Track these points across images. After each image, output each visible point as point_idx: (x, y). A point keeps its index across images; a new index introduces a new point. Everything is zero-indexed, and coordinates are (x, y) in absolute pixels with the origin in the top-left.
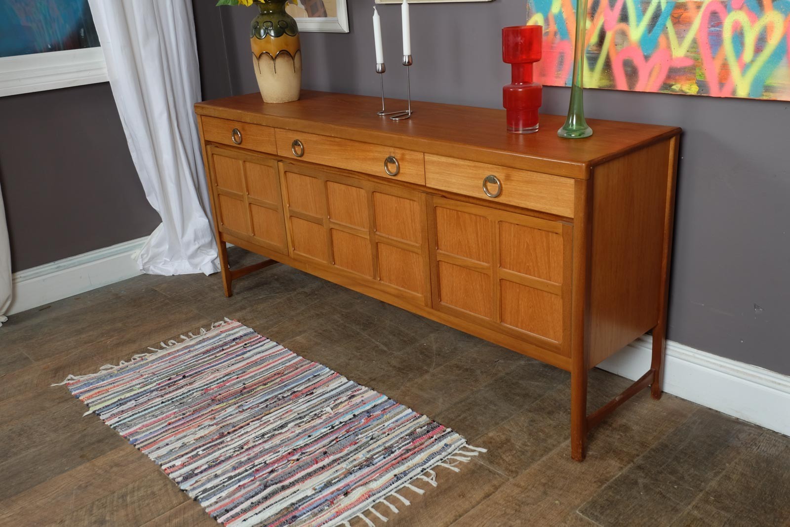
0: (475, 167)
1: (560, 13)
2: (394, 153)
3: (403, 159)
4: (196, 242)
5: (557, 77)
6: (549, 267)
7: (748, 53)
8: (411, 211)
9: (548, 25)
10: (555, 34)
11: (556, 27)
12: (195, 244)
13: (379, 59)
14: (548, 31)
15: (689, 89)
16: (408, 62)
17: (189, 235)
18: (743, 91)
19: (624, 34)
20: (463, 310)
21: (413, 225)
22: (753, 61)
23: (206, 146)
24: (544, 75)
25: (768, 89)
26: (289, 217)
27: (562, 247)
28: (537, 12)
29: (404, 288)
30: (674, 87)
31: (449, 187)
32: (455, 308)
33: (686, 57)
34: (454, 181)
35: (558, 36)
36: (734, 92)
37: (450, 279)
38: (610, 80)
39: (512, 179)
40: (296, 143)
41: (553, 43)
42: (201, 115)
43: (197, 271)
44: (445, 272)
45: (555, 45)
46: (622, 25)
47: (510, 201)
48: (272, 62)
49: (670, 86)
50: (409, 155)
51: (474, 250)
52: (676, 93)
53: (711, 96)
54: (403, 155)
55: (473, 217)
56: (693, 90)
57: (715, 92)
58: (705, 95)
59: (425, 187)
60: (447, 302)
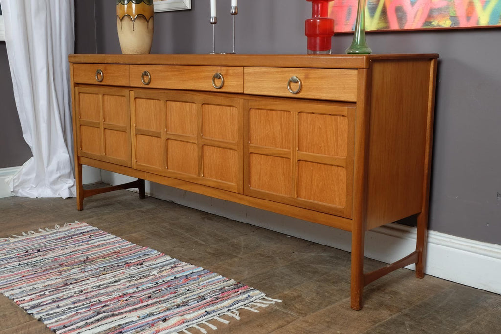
0: (282, 72)
2: (220, 70)
3: (227, 74)
4: (58, 172)
5: (345, 25)
6: (337, 145)
8: (231, 116)
12: (57, 173)
13: (213, 13)
15: (444, 24)
16: (235, 12)
17: (54, 165)
18: (484, 22)
20: (268, 192)
21: (232, 126)
23: (75, 87)
26: (134, 135)
27: (347, 127)
29: (222, 180)
30: (433, 23)
31: (261, 91)
32: (262, 191)
34: (265, 85)
36: (478, 22)
37: (258, 167)
38: (386, 24)
39: (310, 77)
40: (145, 74)
41: (343, 0)
42: (72, 63)
43: (57, 196)
44: (256, 162)
45: (345, 2)
47: (308, 96)
48: (131, 22)
49: (430, 23)
50: (232, 70)
51: (279, 140)
52: (435, 28)
53: (460, 27)
54: (227, 71)
55: (279, 112)
56: (447, 24)
57: (463, 24)
58: (456, 27)
59: (242, 94)
60: (255, 186)
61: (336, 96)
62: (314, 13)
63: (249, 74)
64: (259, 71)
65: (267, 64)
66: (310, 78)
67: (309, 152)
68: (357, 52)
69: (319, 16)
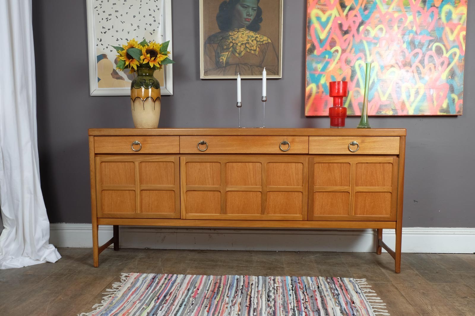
0: (343, 139)
1: (325, 83)
2: (287, 139)
3: (293, 142)
5: (323, 111)
7: (412, 98)
8: (296, 169)
9: (319, 88)
10: (323, 92)
11: (323, 90)
13: (239, 100)
14: (318, 91)
15: (389, 113)
17: (39, 233)
18: (411, 113)
19: (358, 92)
21: (297, 176)
22: (414, 101)
23: (95, 157)
24: (317, 111)
25: (421, 111)
26: (185, 191)
28: (312, 83)
29: (286, 214)
30: (382, 113)
31: (325, 152)
32: (324, 215)
33: (387, 100)
34: (328, 148)
35: (324, 93)
36: (408, 112)
37: (320, 201)
38: (352, 112)
40: (203, 143)
41: (321, 96)
42: (94, 136)
44: (318, 197)
45: (322, 97)
46: (357, 89)
47: (364, 152)
48: (153, 103)
49: (381, 112)
50: (297, 139)
51: (339, 182)
52: (384, 115)
53: (398, 115)
54: (293, 139)
55: (339, 164)
56: (391, 113)
57: (400, 113)
58: (396, 115)
59: (308, 154)
60: (317, 213)
61: (385, 152)
62: (335, 104)
63: (315, 141)
64: (324, 139)
65: (333, 134)
66: (365, 142)
67: (363, 186)
68: (366, 127)
69: (340, 106)
